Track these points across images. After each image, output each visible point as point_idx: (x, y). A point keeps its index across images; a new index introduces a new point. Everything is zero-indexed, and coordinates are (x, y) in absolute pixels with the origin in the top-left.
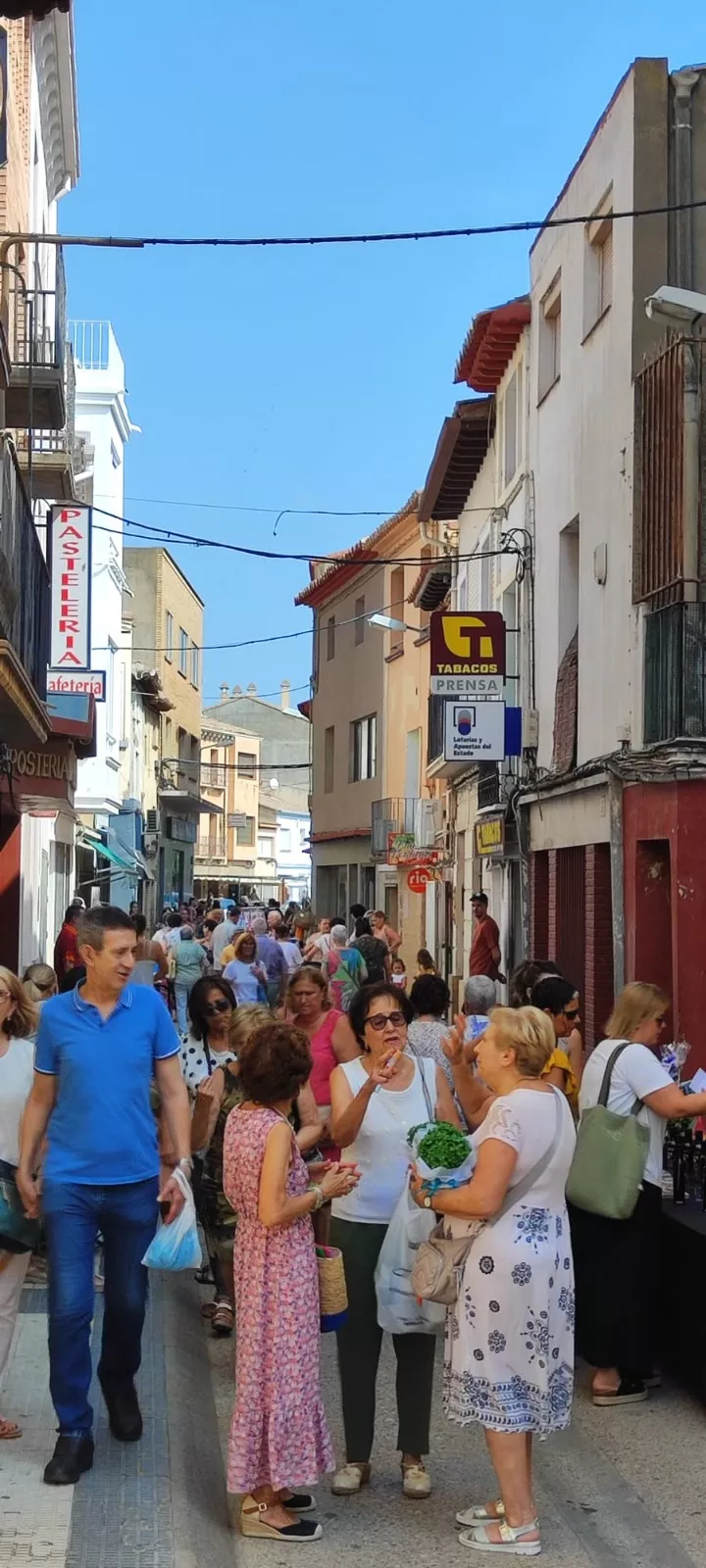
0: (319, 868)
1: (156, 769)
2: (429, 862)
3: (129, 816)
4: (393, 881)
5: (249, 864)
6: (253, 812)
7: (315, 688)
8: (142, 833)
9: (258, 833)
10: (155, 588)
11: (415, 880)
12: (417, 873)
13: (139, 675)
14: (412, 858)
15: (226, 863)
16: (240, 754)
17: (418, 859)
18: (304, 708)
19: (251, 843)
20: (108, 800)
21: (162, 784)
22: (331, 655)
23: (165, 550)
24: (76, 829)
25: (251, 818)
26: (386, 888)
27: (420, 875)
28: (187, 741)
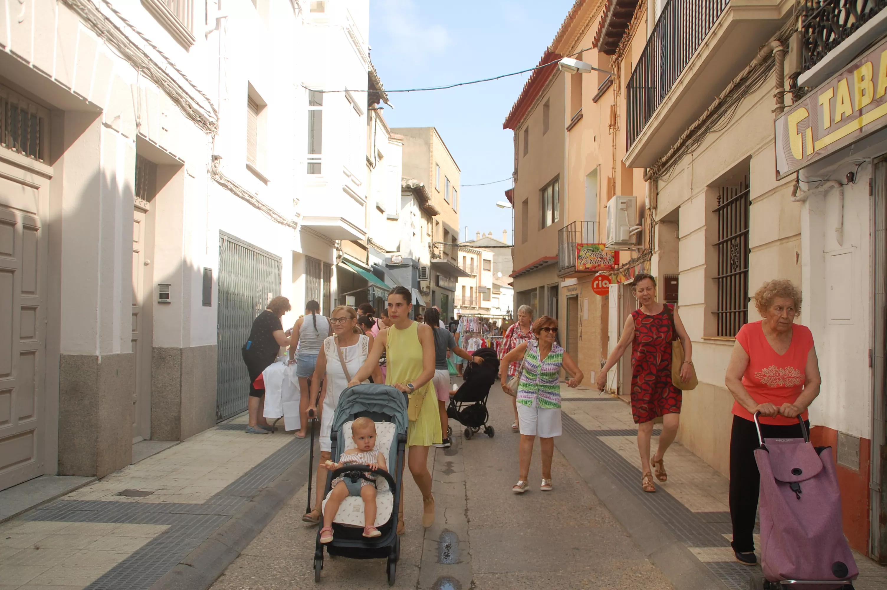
0: (518, 293)
1: (430, 247)
2: (612, 269)
3: (409, 268)
4: (573, 293)
5: (488, 309)
6: (490, 286)
7: (516, 180)
8: (418, 280)
9: (492, 295)
10: (429, 149)
11: (598, 285)
12: (600, 278)
13: (413, 186)
14: (597, 264)
15: (477, 309)
16: (484, 260)
17: (602, 265)
18: (509, 195)
19: (489, 300)
20: (343, 219)
21: (433, 256)
22: (526, 151)
23: (435, 128)
24: (335, 253)
25: (489, 289)
26: (567, 299)
27: (602, 281)
28: (450, 237)
